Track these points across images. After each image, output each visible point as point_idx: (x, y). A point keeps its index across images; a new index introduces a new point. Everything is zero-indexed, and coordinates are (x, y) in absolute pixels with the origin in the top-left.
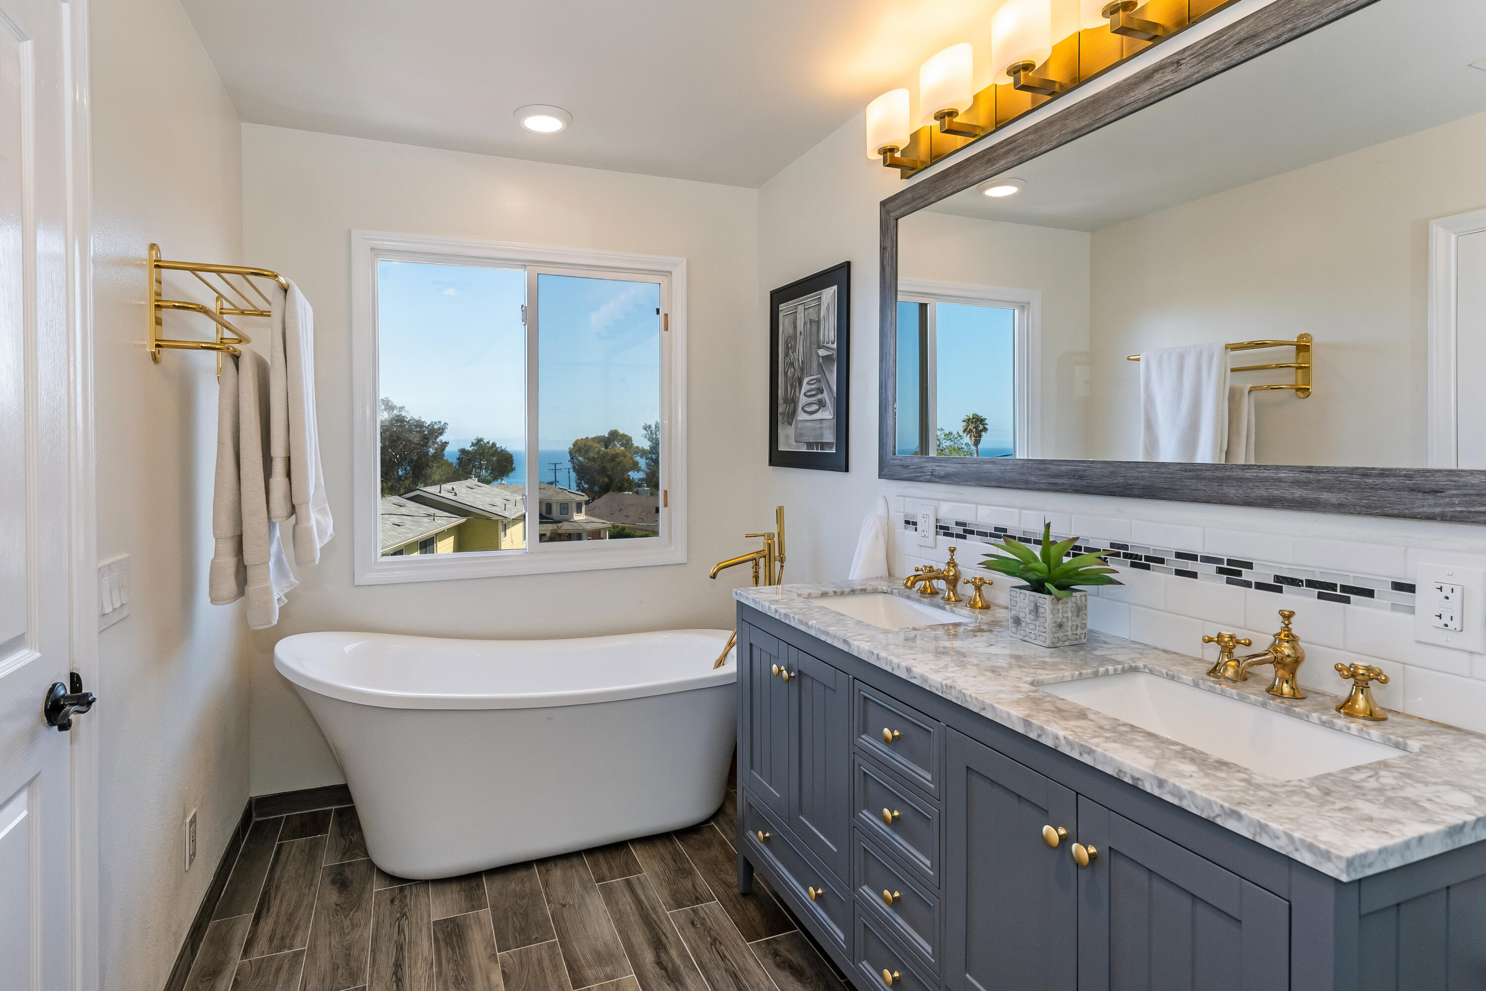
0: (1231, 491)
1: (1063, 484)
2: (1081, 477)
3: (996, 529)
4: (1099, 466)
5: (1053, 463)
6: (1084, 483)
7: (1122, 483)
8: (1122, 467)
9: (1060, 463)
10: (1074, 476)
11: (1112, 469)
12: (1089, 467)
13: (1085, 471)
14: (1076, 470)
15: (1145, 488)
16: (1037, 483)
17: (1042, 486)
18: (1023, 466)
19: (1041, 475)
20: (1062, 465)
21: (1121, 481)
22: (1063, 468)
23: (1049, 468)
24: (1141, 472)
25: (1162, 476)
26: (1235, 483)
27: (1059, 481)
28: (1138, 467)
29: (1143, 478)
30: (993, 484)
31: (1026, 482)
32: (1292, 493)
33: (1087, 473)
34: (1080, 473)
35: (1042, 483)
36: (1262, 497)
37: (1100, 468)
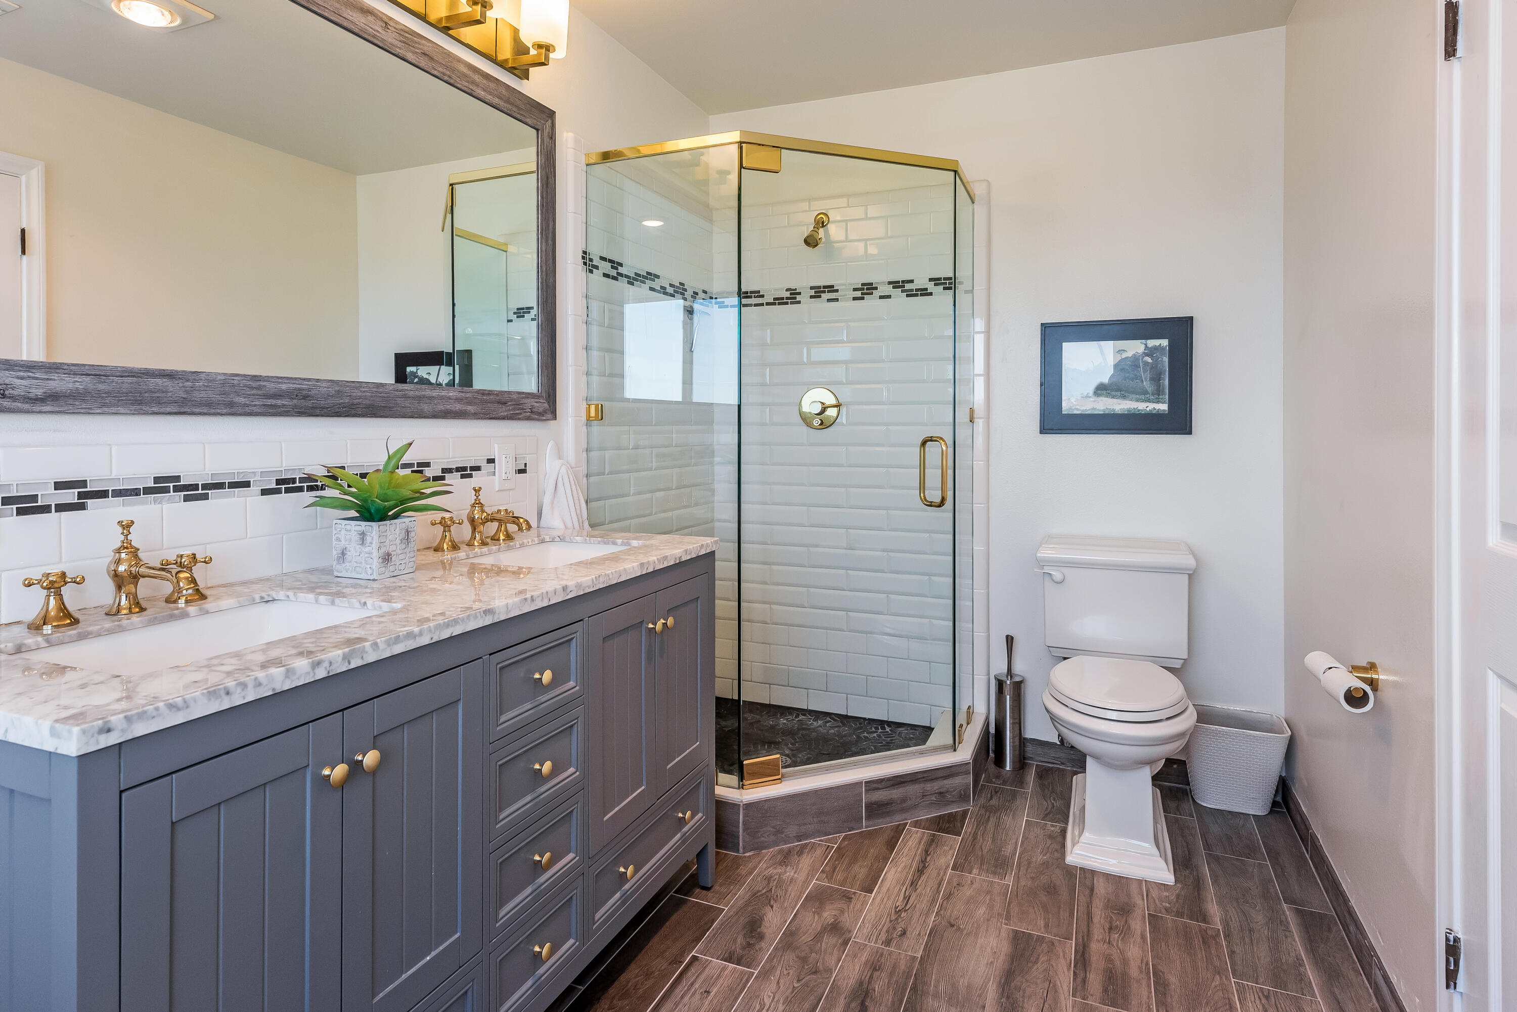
0: (426, 407)
1: (284, 405)
2: (305, 397)
3: (157, 480)
4: (324, 385)
5: (271, 380)
6: (309, 404)
7: (348, 403)
8: (348, 386)
9: (280, 381)
10: (297, 396)
11: (337, 388)
12: (314, 385)
13: (309, 390)
14: (300, 389)
15: (368, 407)
16: (248, 406)
17: (255, 409)
18: (224, 383)
19: (254, 395)
20: (282, 383)
21: (347, 401)
22: (284, 387)
23: (264, 386)
24: (364, 392)
25: (381, 395)
26: (428, 401)
27: (279, 402)
28: (361, 387)
29: (365, 398)
30: (168, 410)
31: (231, 404)
32: (455, 407)
33: (312, 393)
34: (304, 392)
35: (255, 405)
36: (441, 411)
37: (325, 387)
